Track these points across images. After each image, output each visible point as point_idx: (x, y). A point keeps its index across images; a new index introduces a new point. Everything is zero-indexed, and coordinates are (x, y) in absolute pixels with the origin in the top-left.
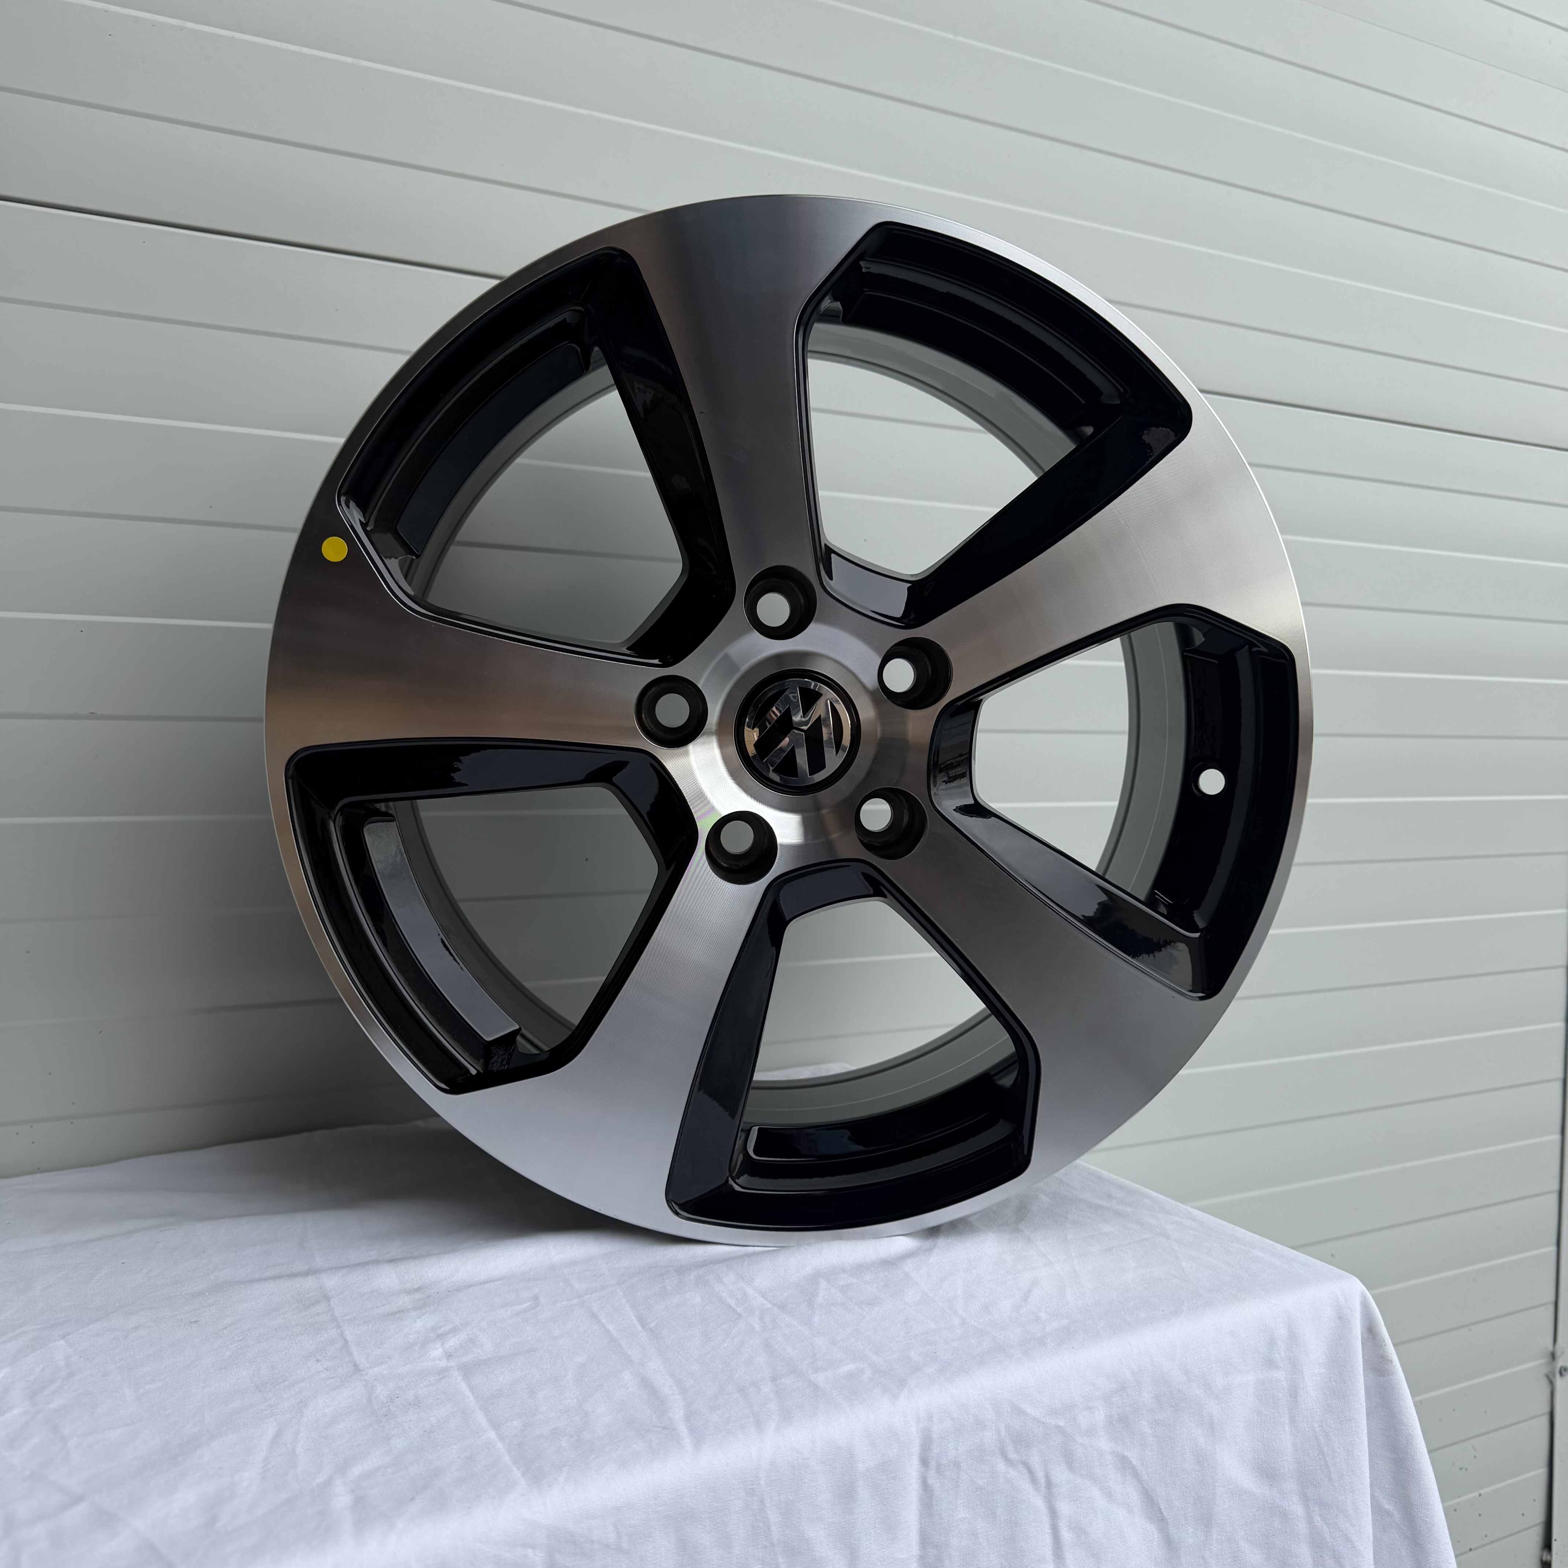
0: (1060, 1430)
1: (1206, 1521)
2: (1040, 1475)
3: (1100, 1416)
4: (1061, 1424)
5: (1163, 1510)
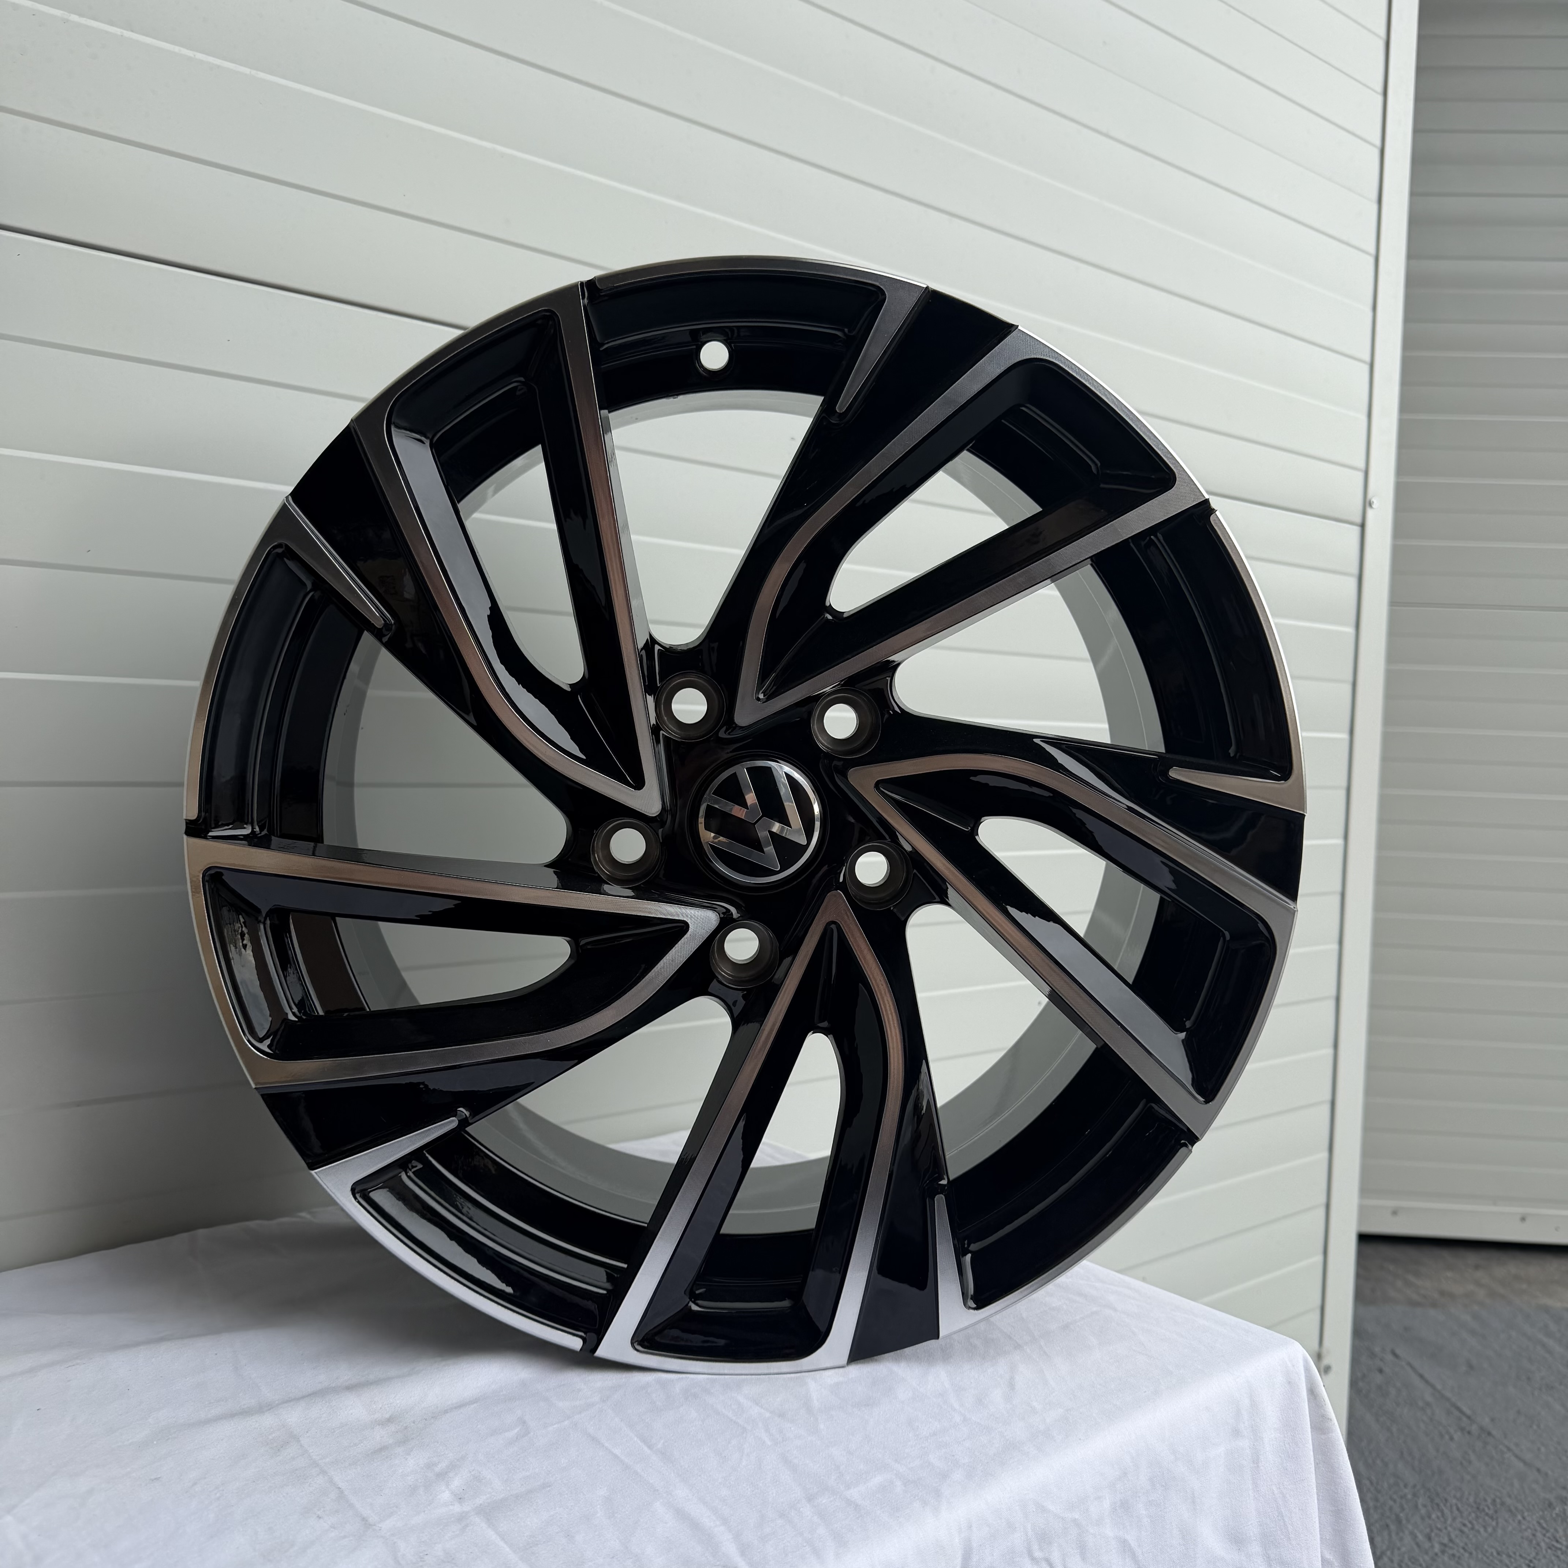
0: (1076, 1522)
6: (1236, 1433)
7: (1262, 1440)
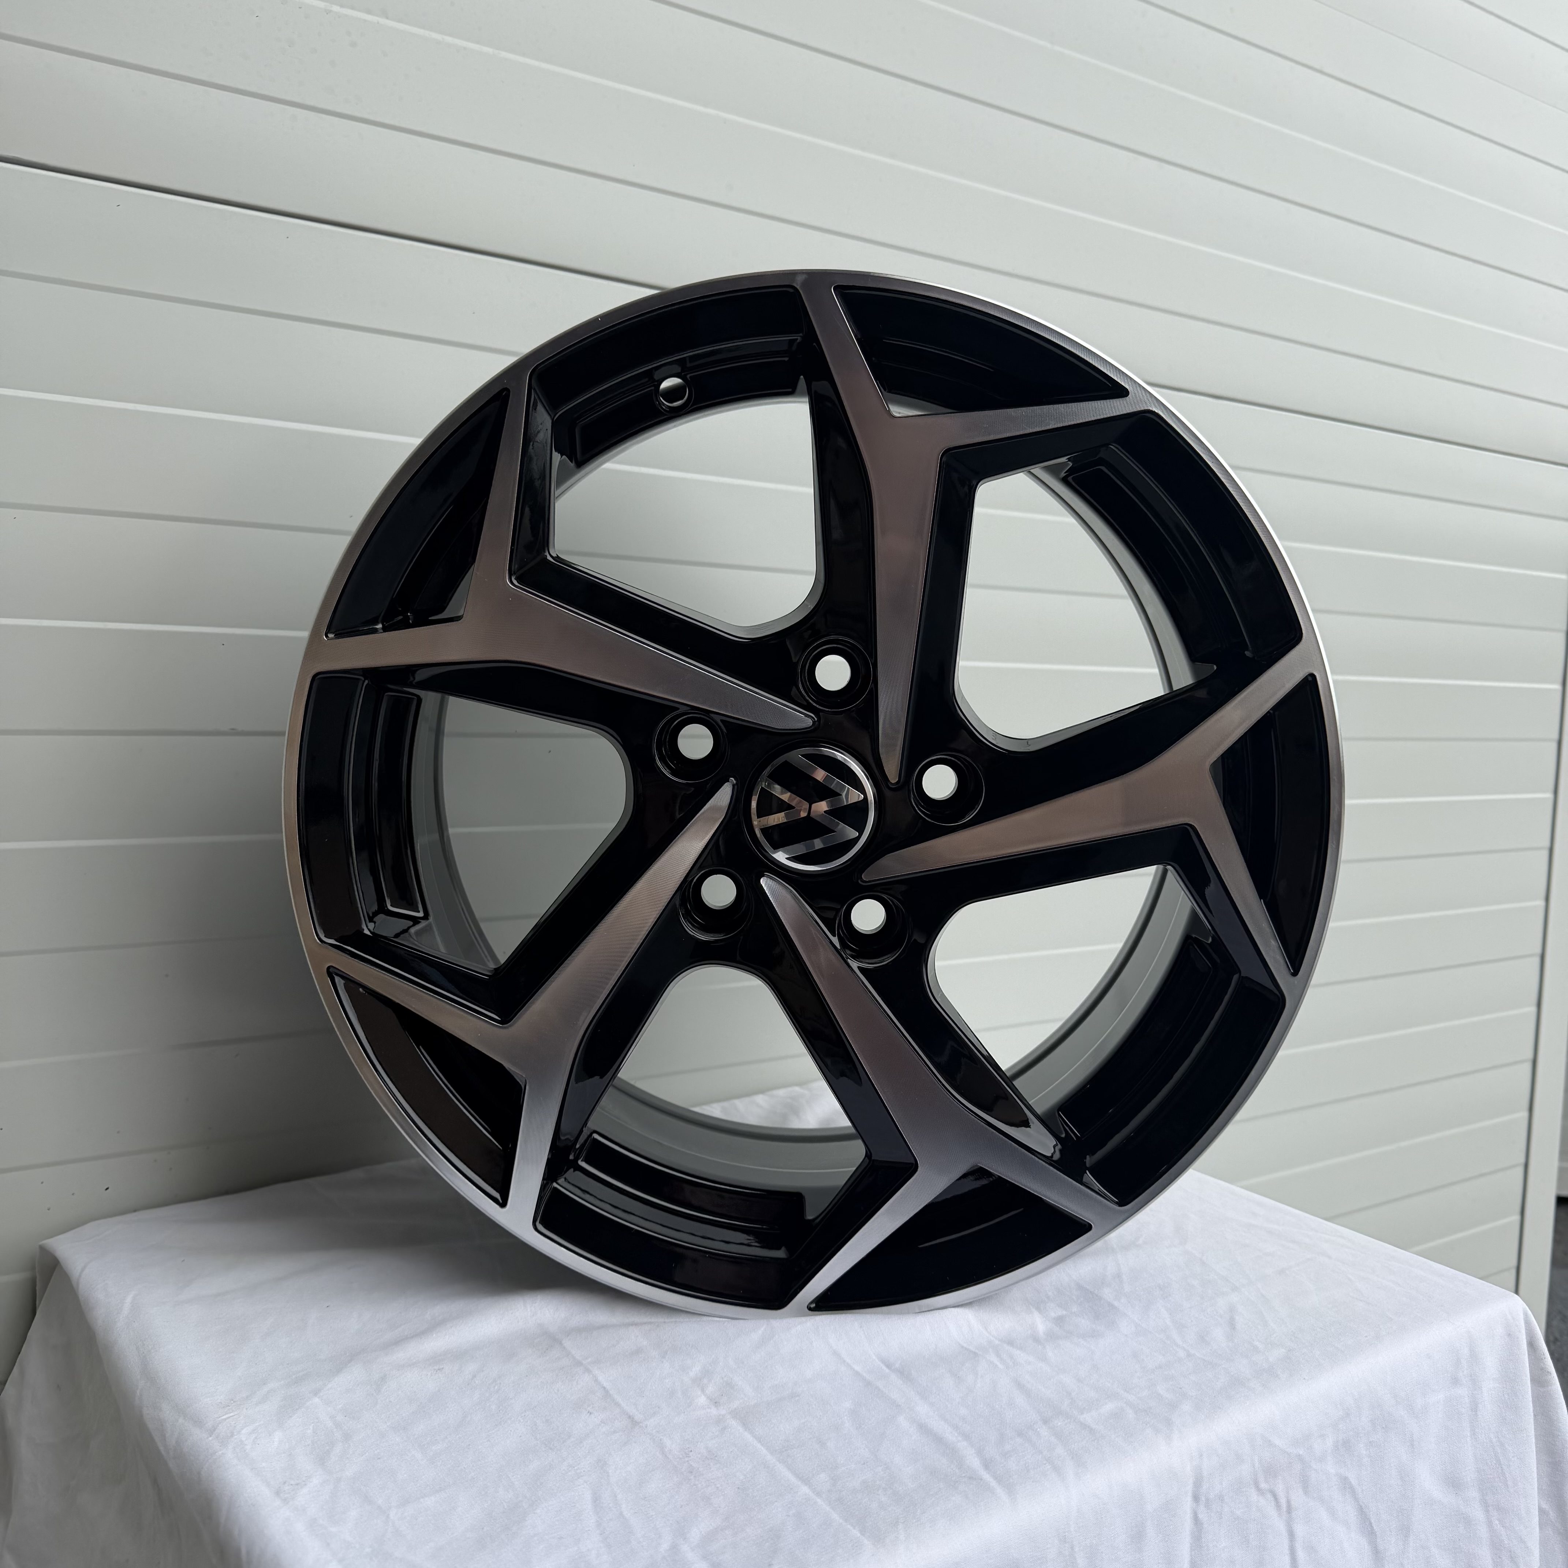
0: (1300, 1458)
1: (1405, 1531)
2: (1283, 1501)
3: (1330, 1442)
4: (1301, 1453)
5: (1374, 1524)
6: (1456, 1381)
7: (1481, 1389)
